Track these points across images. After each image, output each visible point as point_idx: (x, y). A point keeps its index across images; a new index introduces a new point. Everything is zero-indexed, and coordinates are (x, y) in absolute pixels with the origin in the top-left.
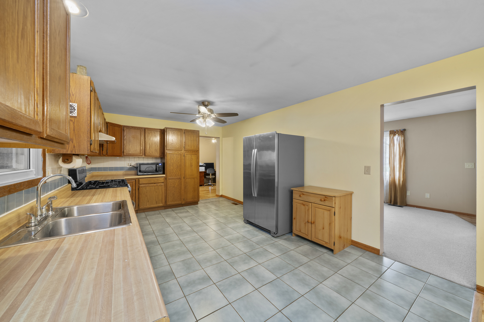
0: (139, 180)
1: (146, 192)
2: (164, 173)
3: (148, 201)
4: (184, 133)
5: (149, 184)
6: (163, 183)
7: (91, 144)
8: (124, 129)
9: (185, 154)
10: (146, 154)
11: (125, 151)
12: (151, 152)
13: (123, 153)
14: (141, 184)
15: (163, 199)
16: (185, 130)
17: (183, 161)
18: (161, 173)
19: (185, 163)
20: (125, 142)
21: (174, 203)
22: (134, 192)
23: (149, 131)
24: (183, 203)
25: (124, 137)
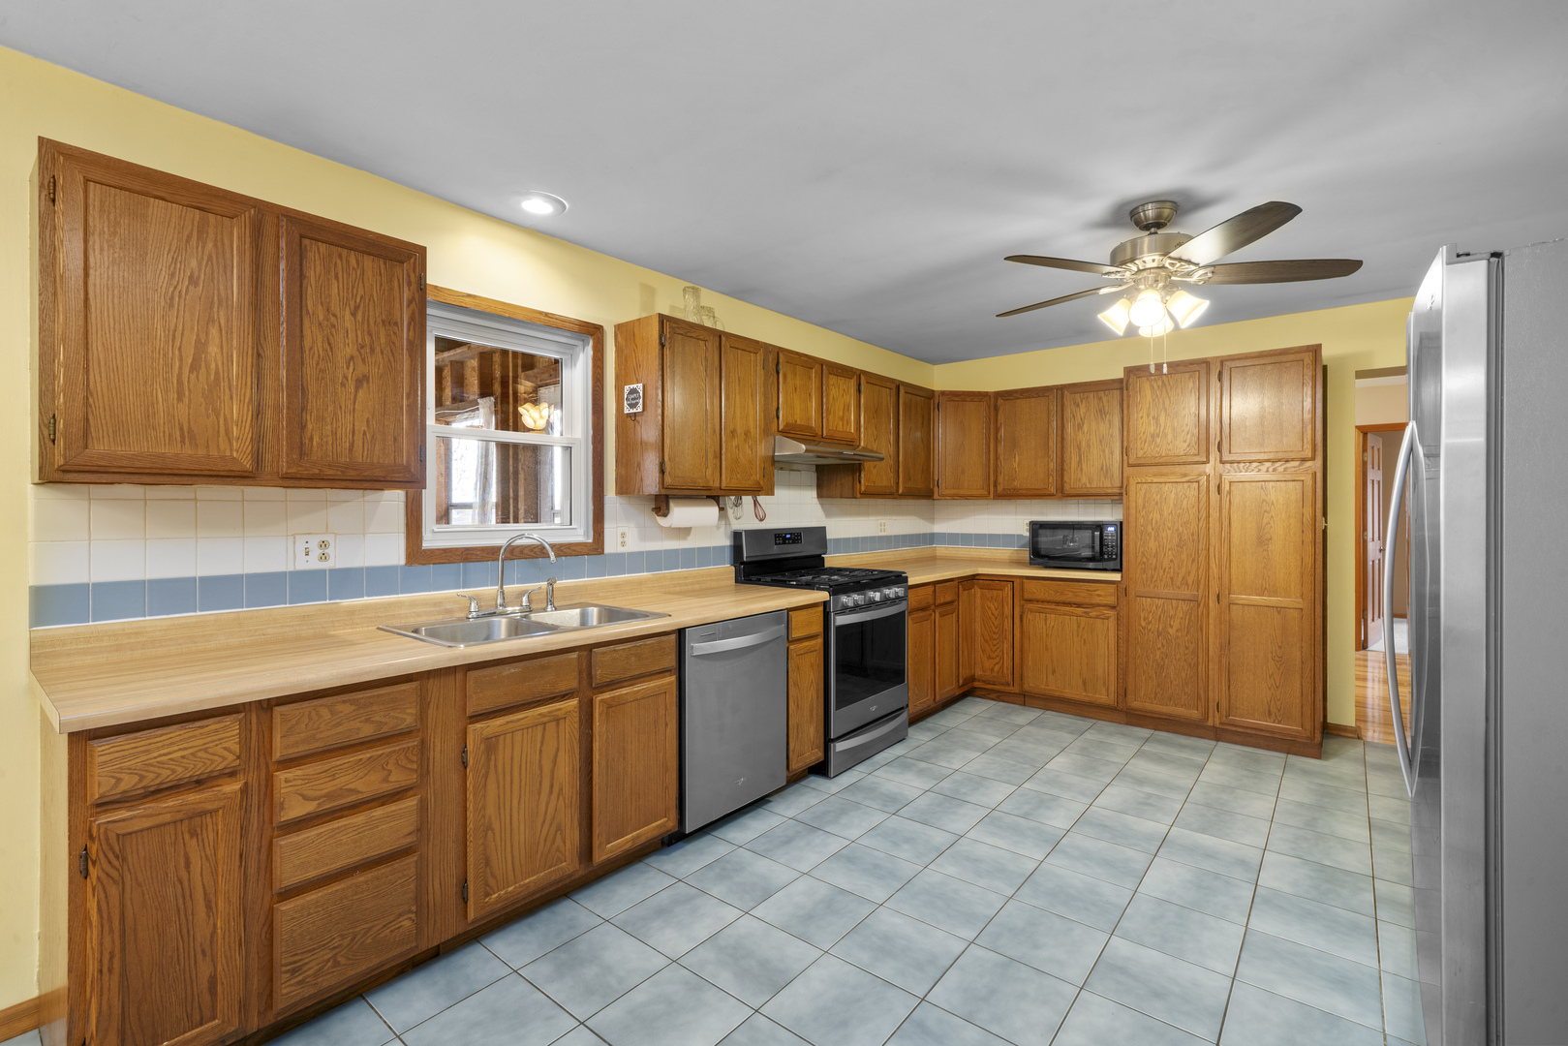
0: (1022, 584)
1: (1047, 635)
2: (1119, 570)
3: (1054, 672)
4: (1220, 374)
5: (1057, 603)
6: (1113, 607)
7: (662, 472)
8: (996, 404)
9: (1227, 478)
10: (1067, 487)
11: (1000, 479)
12: (1084, 480)
13: (995, 486)
14: (1030, 601)
15: (1113, 677)
16: (1223, 361)
17: (1215, 514)
18: (1111, 565)
19: (1226, 523)
20: (1001, 450)
21: (1164, 709)
22: (1008, 624)
23: (1078, 397)
24: (1210, 723)
25: (997, 430)
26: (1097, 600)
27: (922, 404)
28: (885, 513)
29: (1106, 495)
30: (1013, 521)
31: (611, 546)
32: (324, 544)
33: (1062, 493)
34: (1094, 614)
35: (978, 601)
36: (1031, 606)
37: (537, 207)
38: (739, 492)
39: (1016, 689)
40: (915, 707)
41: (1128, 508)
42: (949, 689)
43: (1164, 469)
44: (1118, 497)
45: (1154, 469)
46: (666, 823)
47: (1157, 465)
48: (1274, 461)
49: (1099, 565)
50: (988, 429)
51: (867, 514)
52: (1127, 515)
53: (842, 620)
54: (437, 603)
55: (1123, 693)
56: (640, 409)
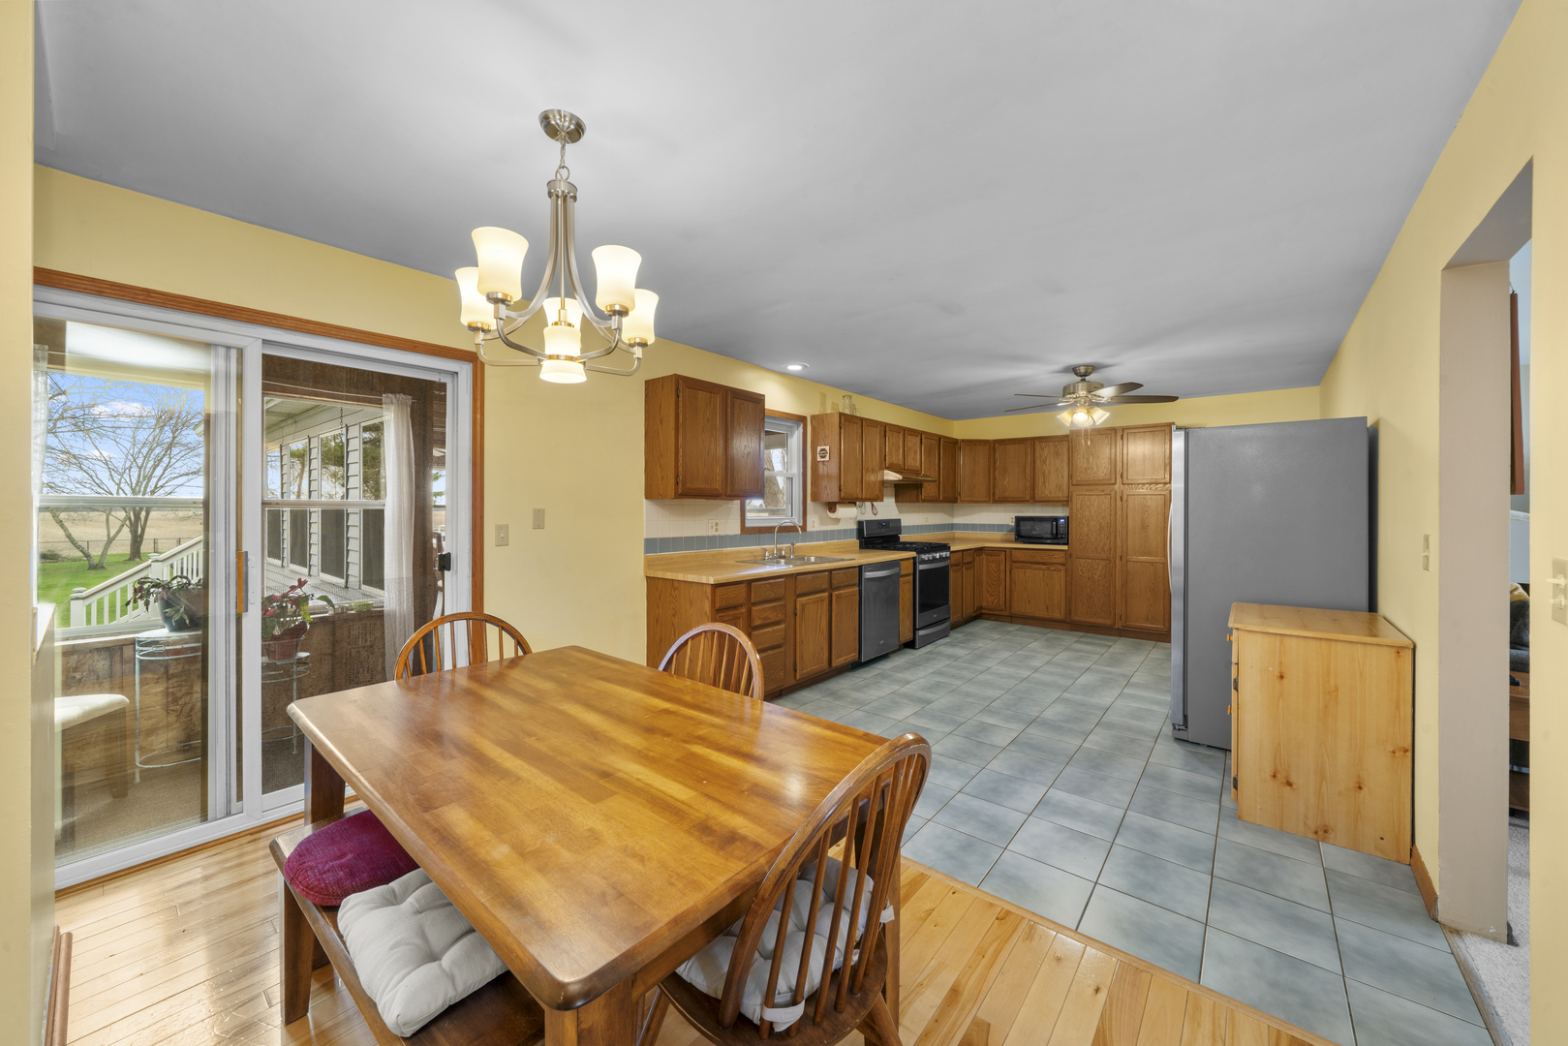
0: (1011, 552)
3: (1029, 602)
4: (1122, 436)
5: (1031, 563)
6: (1064, 565)
7: (840, 490)
8: (994, 446)
9: (1125, 493)
10: (1037, 496)
11: (997, 492)
12: (1047, 492)
13: (994, 495)
14: (1016, 562)
15: (1063, 604)
16: (1123, 429)
17: (1119, 513)
18: (1062, 541)
19: (1125, 517)
20: (997, 474)
21: (1091, 620)
22: (1002, 576)
23: (1043, 445)
24: (1116, 627)
25: (995, 463)
26: (1054, 561)
27: (950, 447)
28: (929, 512)
29: (1060, 501)
30: (1003, 517)
31: (809, 528)
32: (717, 524)
33: (1033, 500)
34: (1052, 568)
35: (985, 563)
36: (1016, 565)
37: (795, 368)
38: (864, 500)
39: (1007, 613)
40: (954, 618)
41: (1071, 509)
42: (969, 611)
43: (1092, 487)
44: (1066, 502)
45: (1087, 487)
46: (853, 656)
47: (1088, 485)
48: (1150, 484)
49: (1056, 541)
50: (989, 462)
51: (919, 512)
52: (1071, 512)
53: (922, 567)
54: (751, 552)
55: (1069, 612)
56: (827, 459)
